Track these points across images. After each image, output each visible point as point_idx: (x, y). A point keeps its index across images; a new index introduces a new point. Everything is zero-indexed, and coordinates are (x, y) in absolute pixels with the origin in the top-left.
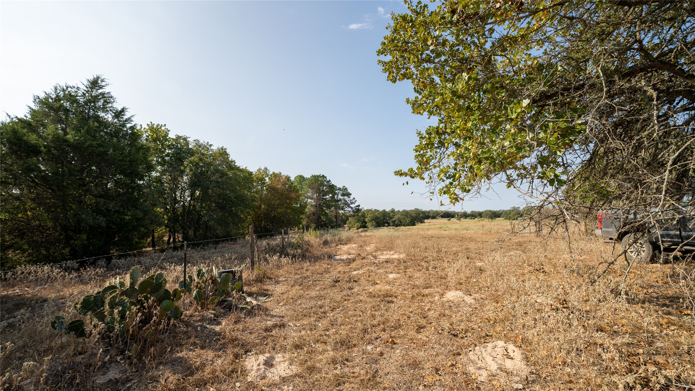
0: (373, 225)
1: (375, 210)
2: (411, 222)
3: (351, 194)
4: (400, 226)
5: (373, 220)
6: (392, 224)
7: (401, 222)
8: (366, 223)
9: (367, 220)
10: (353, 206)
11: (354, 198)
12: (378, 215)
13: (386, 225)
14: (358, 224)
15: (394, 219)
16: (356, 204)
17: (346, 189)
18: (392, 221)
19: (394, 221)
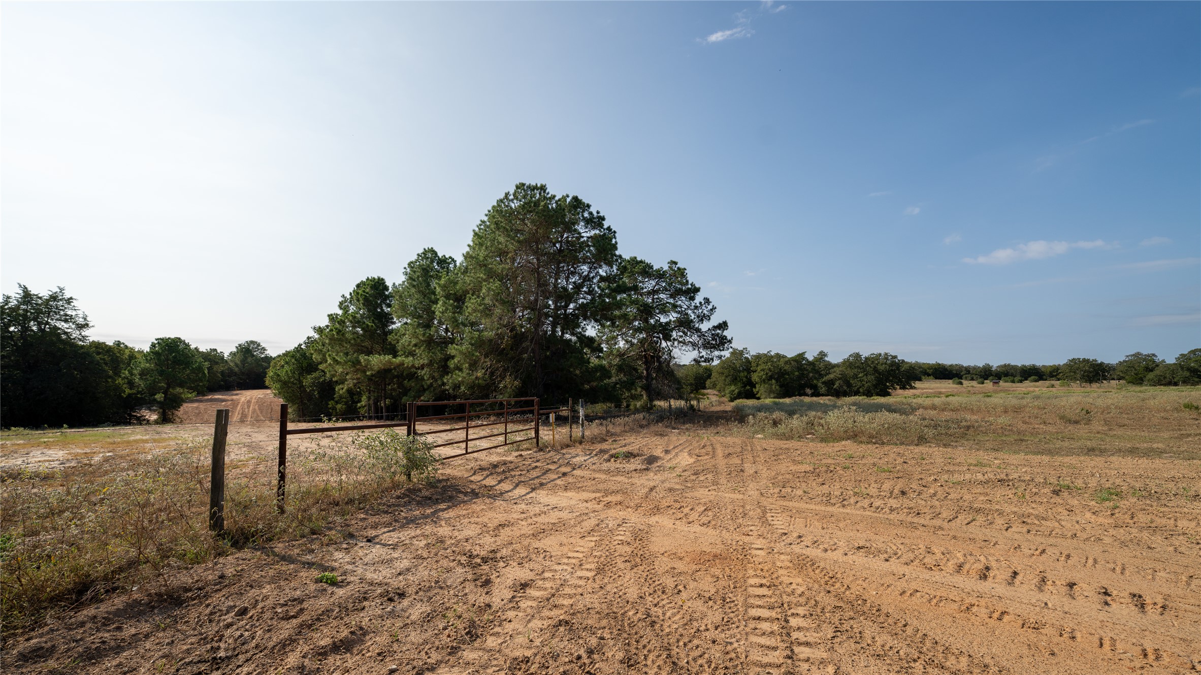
0: (771, 391)
1: (777, 354)
2: (875, 386)
3: (697, 290)
4: (845, 394)
5: (771, 378)
6: (823, 390)
7: (849, 385)
8: (753, 385)
9: (755, 377)
10: (705, 326)
11: (707, 301)
12: (787, 367)
13: (809, 391)
14: (733, 388)
15: (832, 376)
16: (715, 320)
17: (682, 272)
18: (823, 383)
19: (831, 383)
